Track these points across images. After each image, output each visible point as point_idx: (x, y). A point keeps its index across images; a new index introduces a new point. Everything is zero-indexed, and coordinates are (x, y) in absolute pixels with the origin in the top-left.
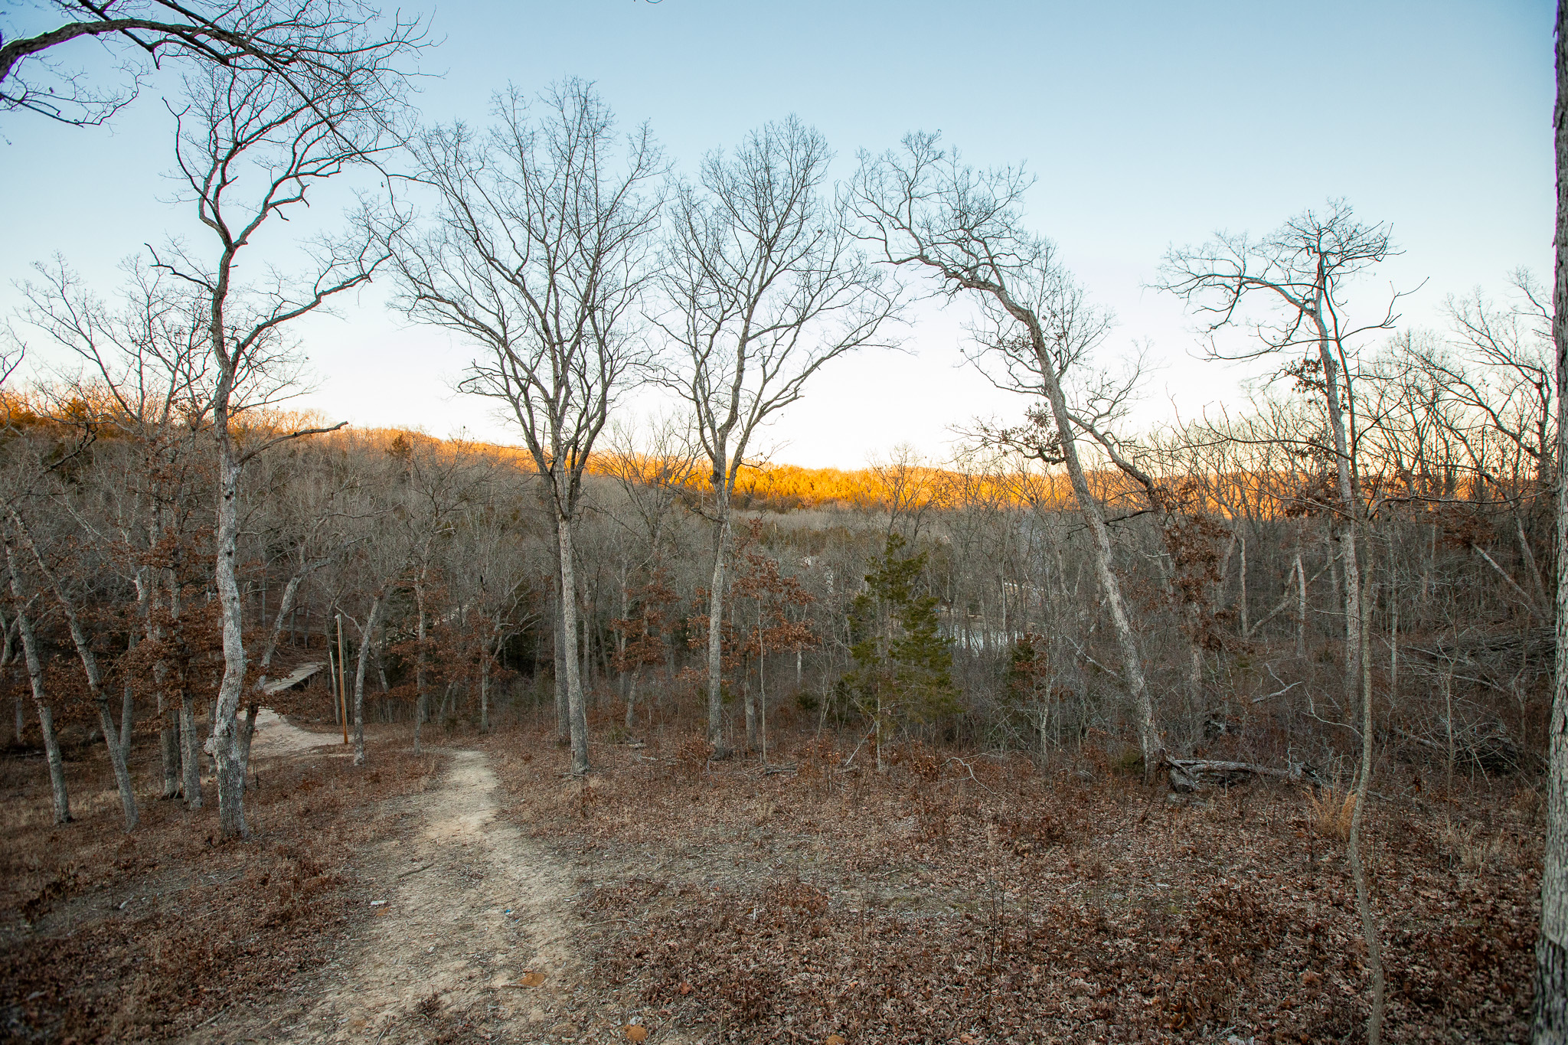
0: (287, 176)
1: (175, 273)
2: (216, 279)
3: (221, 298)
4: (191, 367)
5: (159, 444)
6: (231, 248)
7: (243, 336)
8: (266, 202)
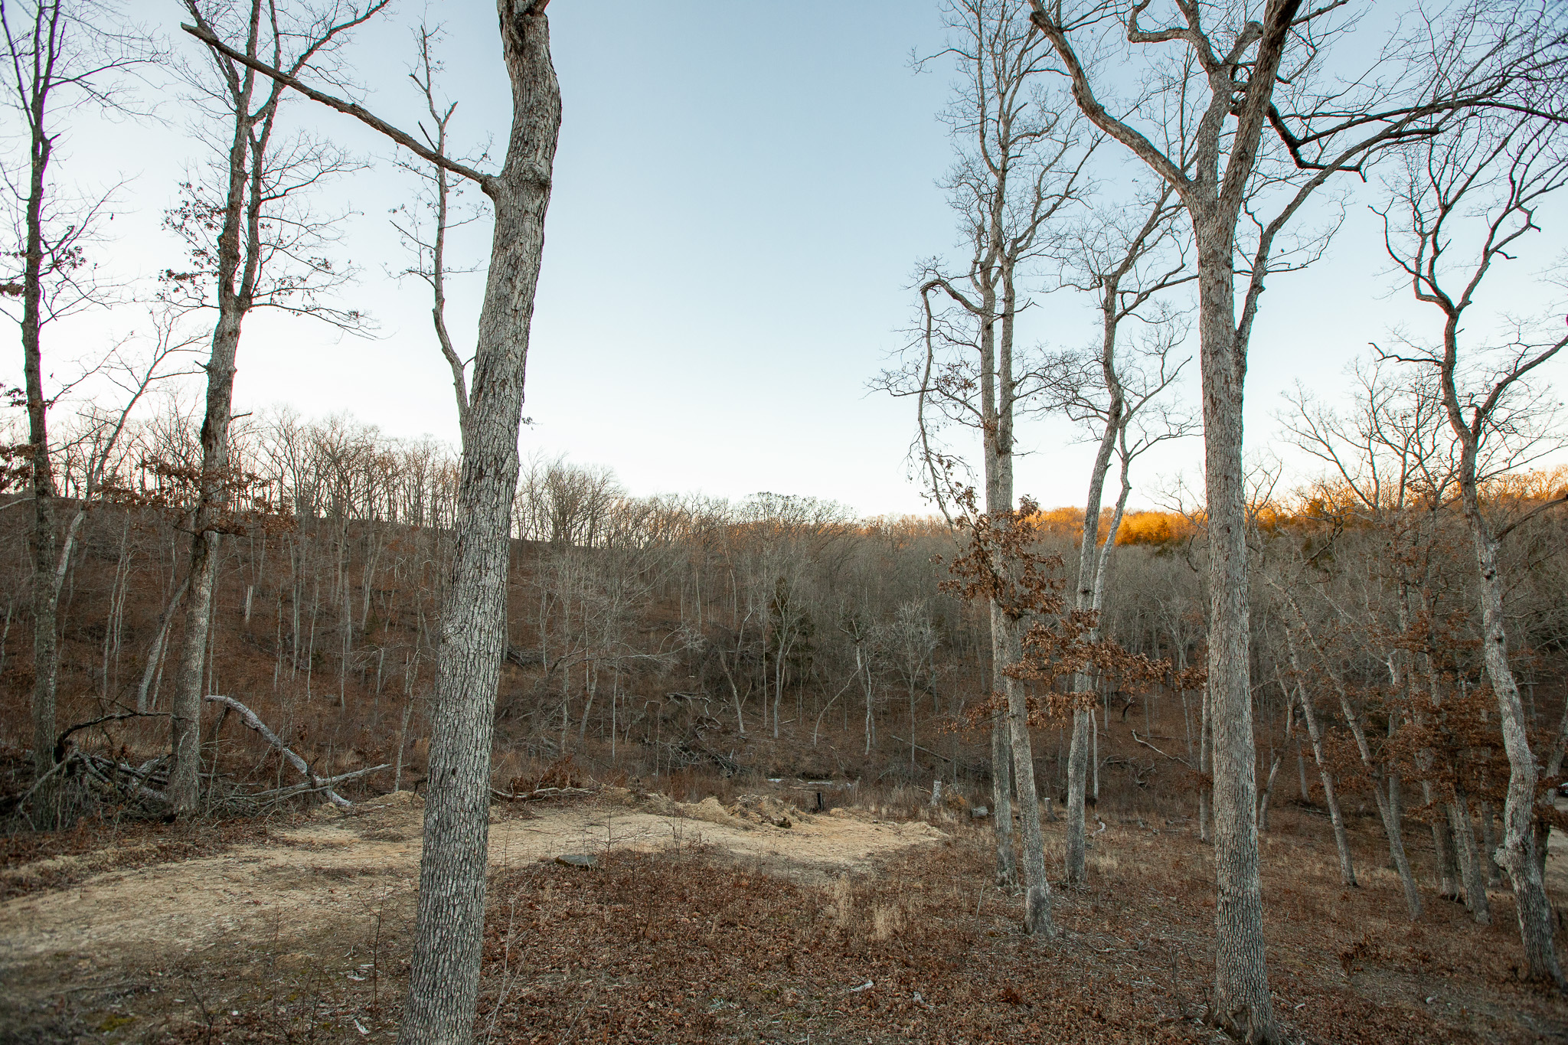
0: (1508, 211)
1: (1400, 360)
2: (1441, 352)
3: (1451, 368)
4: (1421, 448)
5: (1398, 529)
6: (1453, 313)
7: (1482, 400)
8: (1486, 249)
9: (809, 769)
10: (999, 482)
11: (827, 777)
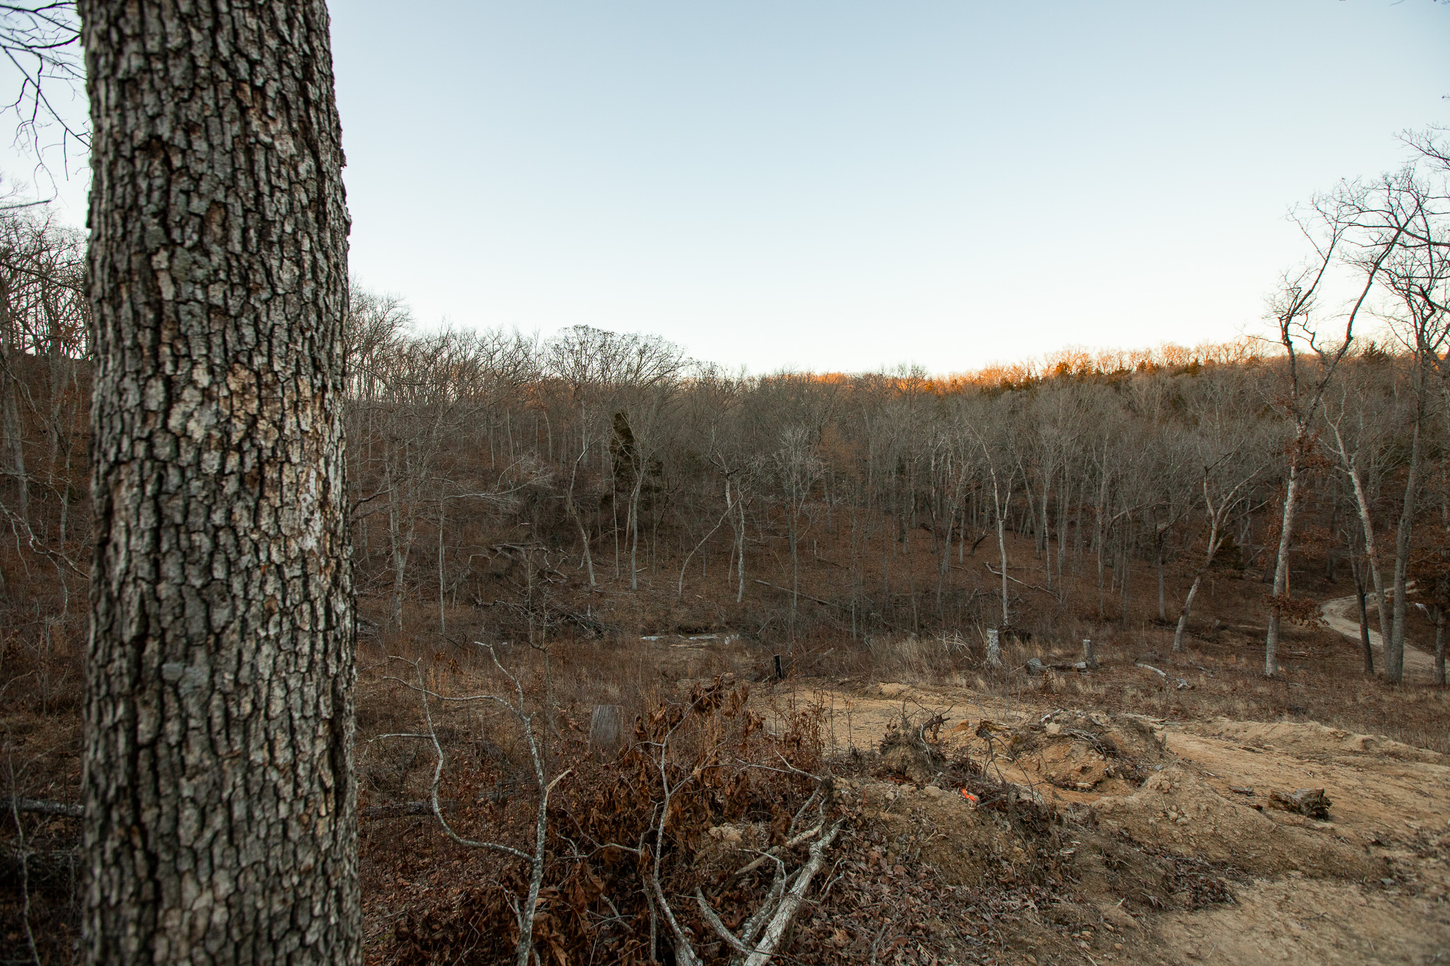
9: (686, 623)
10: (1290, 350)
11: (707, 630)
